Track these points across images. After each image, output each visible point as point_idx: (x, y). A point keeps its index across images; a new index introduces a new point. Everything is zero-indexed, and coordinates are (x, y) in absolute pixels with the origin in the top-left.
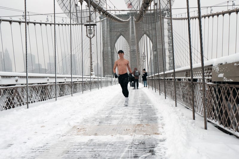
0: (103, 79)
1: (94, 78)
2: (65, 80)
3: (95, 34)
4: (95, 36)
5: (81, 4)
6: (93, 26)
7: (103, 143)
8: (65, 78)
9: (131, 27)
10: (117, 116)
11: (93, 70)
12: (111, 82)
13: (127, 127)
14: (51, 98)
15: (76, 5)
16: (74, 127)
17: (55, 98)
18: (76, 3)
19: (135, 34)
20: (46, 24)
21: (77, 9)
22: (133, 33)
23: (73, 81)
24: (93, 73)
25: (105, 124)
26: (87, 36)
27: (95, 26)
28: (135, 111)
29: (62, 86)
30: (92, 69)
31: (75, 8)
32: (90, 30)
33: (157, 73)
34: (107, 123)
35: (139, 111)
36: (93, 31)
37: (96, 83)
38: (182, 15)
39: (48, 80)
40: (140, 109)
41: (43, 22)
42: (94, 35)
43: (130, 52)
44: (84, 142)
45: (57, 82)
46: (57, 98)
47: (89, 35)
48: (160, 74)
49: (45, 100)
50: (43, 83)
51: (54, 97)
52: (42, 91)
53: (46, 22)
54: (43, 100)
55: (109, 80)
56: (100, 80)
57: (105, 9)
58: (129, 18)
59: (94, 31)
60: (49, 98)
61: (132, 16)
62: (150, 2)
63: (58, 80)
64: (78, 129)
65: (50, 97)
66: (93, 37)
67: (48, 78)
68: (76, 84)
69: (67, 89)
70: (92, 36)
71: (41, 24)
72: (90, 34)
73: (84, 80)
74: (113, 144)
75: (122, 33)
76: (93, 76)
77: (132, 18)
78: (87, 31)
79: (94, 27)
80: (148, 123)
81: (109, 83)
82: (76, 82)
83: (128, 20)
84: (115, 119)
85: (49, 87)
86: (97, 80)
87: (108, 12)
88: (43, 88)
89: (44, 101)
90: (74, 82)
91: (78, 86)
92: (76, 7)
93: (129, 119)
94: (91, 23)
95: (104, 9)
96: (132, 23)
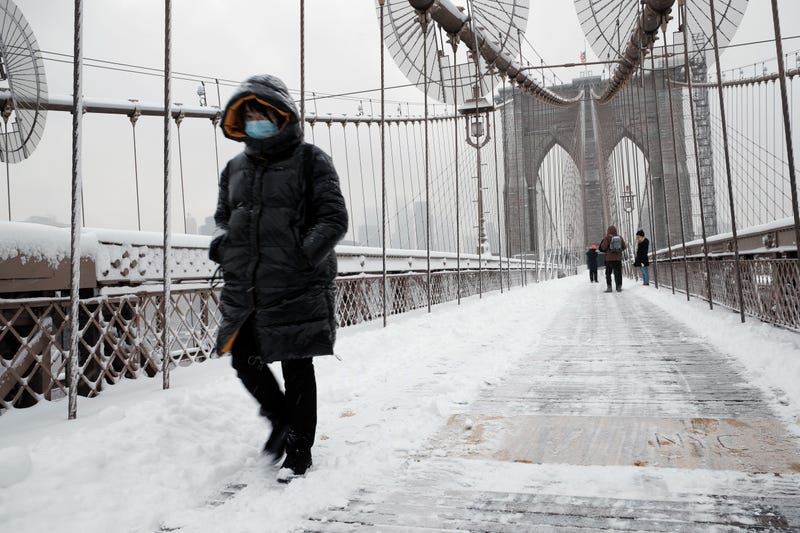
0: (515, 262)
1: (489, 261)
2: (410, 264)
3: (492, 135)
4: (492, 141)
5: (455, 50)
6: (485, 114)
7: (587, 502)
8: (411, 259)
9: (583, 119)
10: (594, 380)
11: (486, 237)
12: (534, 272)
13: (654, 428)
14: (370, 318)
15: (440, 54)
16: (453, 420)
17: (382, 318)
18: (440, 48)
19: (596, 137)
20: (357, 122)
21: (443, 65)
22: (589, 134)
23: (431, 268)
24: (485, 245)
25: (560, 411)
26: (468, 140)
27: (491, 114)
28: (652, 362)
29: (401, 281)
30: (483, 235)
31: (437, 62)
32: (478, 124)
33: (664, 247)
34: (566, 410)
35: (668, 366)
36: (485, 126)
37: (495, 273)
38: (742, 73)
39: (362, 265)
40: (666, 355)
41: (349, 117)
42: (488, 138)
43: (584, 187)
44: (506, 495)
45: (387, 269)
46: (387, 317)
47: (474, 140)
48: (672, 248)
49: (354, 324)
50: (349, 274)
51: (379, 316)
52: (345, 297)
53: (357, 118)
54: (349, 324)
55: (528, 266)
56: (504, 266)
57: (518, 67)
58: (577, 93)
59: (488, 125)
60: (365, 319)
61: (587, 88)
62: (664, 21)
63: (391, 266)
64: (469, 428)
65: (368, 316)
66: (483, 144)
67: (363, 258)
68: (438, 278)
69: (415, 292)
70: (482, 139)
71: (343, 122)
72: (477, 135)
73: (463, 265)
74: (630, 511)
75: (559, 138)
76: (487, 255)
77: (587, 95)
78: (467, 128)
79: (487, 116)
80: (734, 415)
81: (529, 276)
82: (439, 270)
83: (576, 99)
84: (593, 393)
85: (363, 286)
86: (496, 266)
87: (525, 73)
88: (348, 289)
89: (352, 325)
90: (435, 271)
91: (445, 283)
92: (439, 60)
93: (643, 393)
94: (480, 105)
95: (515, 65)
96: (588, 107)
